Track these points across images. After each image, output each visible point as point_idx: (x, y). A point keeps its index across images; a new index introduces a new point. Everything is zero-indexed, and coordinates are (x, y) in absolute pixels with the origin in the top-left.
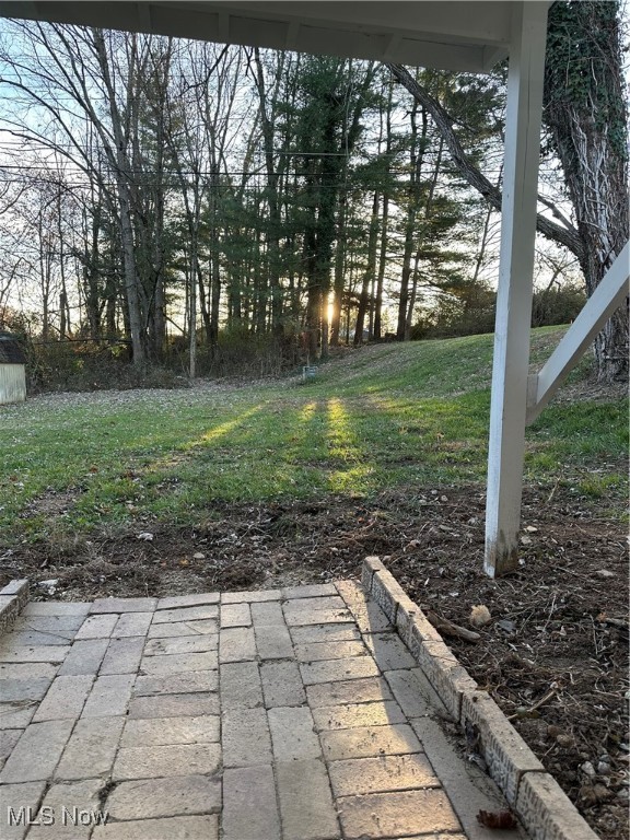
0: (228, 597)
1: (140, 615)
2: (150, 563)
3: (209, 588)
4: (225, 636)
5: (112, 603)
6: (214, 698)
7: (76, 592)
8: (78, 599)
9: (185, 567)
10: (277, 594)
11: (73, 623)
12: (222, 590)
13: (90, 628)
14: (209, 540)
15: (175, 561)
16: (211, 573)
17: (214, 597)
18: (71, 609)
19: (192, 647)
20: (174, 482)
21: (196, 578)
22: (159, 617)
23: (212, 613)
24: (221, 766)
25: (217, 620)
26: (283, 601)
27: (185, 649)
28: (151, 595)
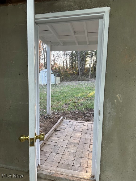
0: (85, 122)
1: (75, 122)
2: (77, 116)
3: (84, 121)
4: (84, 126)
5: (72, 121)
6: (81, 132)
7: (68, 119)
8: (68, 120)
9: (81, 118)
10: (92, 123)
11: (68, 122)
12: (85, 121)
13: (70, 123)
14: (85, 114)
15: (80, 116)
16: (84, 119)
17: (84, 122)
18: (68, 121)
19: (80, 127)
20: (82, 104)
21: (82, 119)
22: (77, 123)
23: (83, 123)
24: (81, 137)
25: (84, 124)
26: (92, 124)
27: (79, 127)
28: (76, 120)
